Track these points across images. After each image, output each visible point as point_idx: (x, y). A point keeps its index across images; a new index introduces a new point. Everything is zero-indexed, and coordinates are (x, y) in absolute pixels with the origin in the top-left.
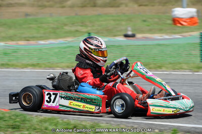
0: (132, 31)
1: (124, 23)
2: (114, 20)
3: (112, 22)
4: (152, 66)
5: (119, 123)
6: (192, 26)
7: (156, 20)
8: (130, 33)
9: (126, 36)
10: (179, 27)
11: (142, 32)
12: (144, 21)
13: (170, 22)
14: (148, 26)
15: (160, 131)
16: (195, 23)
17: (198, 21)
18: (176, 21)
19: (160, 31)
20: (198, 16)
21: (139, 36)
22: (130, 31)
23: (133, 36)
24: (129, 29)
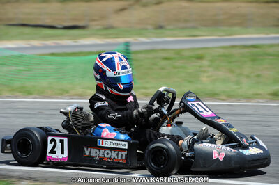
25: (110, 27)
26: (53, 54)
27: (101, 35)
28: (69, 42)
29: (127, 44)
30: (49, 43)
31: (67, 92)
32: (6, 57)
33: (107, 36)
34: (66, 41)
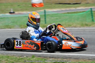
0: (13, 11)
1: (9, 7)
2: (5, 6)
3: (4, 7)
4: (22, 26)
5: (7, 54)
6: (41, 7)
7: (24, 5)
8: (12, 11)
9: (10, 13)
10: (35, 8)
11: (18, 11)
12: (19, 6)
13: (31, 5)
14: (21, 8)
15: (27, 57)
16: (42, 6)
17: (43, 5)
18: (33, 5)
19: (26, 10)
20: (44, 2)
21: (16, 13)
22: (12, 10)
23: (14, 13)
24: (12, 9)
25: (88, 3)
26: (68, 13)
27: (84, 6)
28: (74, 9)
29: (91, 9)
30: (67, 9)
31: (71, 26)
32: (52, 14)
33: (86, 6)
34: (73, 8)
